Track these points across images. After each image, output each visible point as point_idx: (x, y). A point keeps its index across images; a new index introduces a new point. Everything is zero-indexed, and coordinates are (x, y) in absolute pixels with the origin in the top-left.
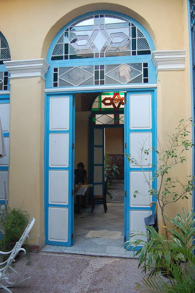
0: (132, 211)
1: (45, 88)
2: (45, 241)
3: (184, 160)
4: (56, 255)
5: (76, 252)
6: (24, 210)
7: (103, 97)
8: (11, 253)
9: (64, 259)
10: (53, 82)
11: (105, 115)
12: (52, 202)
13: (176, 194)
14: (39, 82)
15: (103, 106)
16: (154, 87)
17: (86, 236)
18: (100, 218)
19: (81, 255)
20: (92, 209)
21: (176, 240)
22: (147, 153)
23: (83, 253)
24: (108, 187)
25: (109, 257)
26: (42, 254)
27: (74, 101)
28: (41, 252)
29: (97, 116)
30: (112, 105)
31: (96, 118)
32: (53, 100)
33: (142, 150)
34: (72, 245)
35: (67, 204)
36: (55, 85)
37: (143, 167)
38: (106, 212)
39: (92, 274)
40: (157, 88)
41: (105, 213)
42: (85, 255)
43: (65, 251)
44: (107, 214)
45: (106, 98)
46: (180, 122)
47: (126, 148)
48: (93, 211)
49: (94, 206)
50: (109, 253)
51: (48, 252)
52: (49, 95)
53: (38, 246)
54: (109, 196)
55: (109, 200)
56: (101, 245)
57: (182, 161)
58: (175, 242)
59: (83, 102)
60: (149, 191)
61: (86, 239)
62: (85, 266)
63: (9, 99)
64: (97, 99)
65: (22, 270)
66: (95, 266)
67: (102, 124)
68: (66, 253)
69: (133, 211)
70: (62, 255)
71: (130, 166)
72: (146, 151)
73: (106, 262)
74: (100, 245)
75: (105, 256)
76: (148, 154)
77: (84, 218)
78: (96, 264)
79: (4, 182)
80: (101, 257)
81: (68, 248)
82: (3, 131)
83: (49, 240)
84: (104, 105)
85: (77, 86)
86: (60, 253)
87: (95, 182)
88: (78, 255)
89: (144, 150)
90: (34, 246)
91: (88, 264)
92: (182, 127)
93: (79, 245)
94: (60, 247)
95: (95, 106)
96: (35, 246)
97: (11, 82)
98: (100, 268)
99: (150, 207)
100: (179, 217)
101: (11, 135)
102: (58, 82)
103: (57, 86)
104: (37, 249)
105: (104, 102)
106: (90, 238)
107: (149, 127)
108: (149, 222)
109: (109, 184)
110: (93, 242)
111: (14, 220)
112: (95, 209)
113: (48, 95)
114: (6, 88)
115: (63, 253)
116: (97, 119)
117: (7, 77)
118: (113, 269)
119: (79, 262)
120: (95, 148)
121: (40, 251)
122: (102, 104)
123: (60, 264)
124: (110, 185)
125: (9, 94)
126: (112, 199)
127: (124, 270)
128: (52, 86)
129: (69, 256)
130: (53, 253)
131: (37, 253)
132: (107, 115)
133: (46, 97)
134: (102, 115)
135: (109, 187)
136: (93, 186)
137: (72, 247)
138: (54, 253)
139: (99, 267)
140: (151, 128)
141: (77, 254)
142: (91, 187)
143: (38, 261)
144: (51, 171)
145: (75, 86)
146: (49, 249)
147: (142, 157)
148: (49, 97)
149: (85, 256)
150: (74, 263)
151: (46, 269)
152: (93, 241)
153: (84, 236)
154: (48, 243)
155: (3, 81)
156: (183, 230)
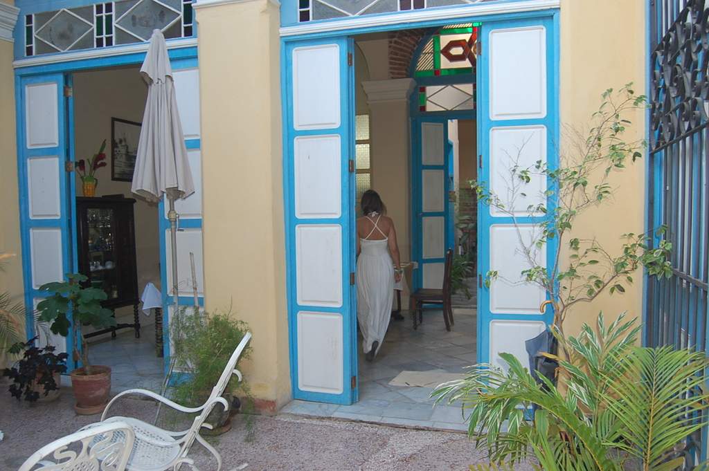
0: (497, 324)
1: (281, 26)
2: (291, 390)
3: (606, 192)
4: (315, 422)
5: (361, 417)
6: (239, 319)
7: (445, 40)
8: (202, 410)
9: (331, 430)
10: (299, 10)
11: (449, 87)
12: (305, 301)
13: (598, 280)
14: (263, 12)
15: (445, 63)
16: (551, 9)
17: (390, 384)
18: (432, 342)
19: (372, 423)
20: (415, 323)
21: (577, 386)
22: (525, 180)
23: (377, 419)
24: (464, 269)
25: (437, 431)
26: (282, 419)
27: (351, 55)
28: (280, 414)
29: (430, 90)
30: (467, 60)
31: (428, 96)
32: (300, 56)
33: (514, 171)
34: (353, 402)
35: (339, 305)
36: (304, 17)
37: (516, 215)
38: (448, 329)
39: (391, 466)
40: (559, 8)
41: (446, 331)
42: (380, 424)
43: (336, 415)
44: (452, 334)
45: (451, 42)
46: (604, 96)
47: (480, 167)
48: (419, 327)
49: (421, 314)
50: (438, 422)
51: (296, 415)
52: (290, 42)
53: (273, 402)
54: (462, 291)
55: (462, 300)
56: (423, 403)
57: (600, 196)
58: (572, 393)
59: (395, 56)
60: (523, 273)
61: (390, 390)
62: (378, 447)
63: (196, 57)
64: (429, 47)
65: (234, 450)
66: (402, 448)
67: (443, 110)
68: (336, 419)
69: (498, 322)
70: (327, 423)
71: (491, 213)
72: (524, 175)
73: (428, 442)
74: (420, 404)
75: (428, 428)
76: (527, 182)
77: (392, 342)
78: (404, 445)
79: (190, 253)
80: (417, 429)
81: (343, 408)
82: (186, 136)
83: (302, 388)
84: (447, 60)
85: (356, 15)
86: (323, 418)
87: (424, 257)
88: (365, 424)
89: (518, 172)
90: (263, 400)
91: (384, 444)
92: (609, 109)
93: (370, 401)
94: (325, 406)
95: (425, 63)
96: (267, 401)
97: (198, 16)
98: (411, 452)
99: (540, 313)
100: (588, 334)
101: (204, 144)
102: (310, 9)
103: (309, 20)
104: (272, 408)
105: (446, 52)
106: (398, 388)
107: (540, 113)
108: (537, 349)
109: (466, 262)
110: (405, 396)
111: (217, 339)
112: (423, 323)
113: (287, 43)
114: (189, 32)
115: (330, 418)
116: (429, 99)
117: (190, 4)
118: (443, 456)
119: (365, 438)
120: (424, 172)
121: (279, 412)
122: (443, 58)
123: (320, 441)
124: (469, 265)
125: (196, 47)
126: (469, 299)
127: (468, 459)
128: (297, 20)
129: (343, 425)
130: (307, 418)
131: (271, 416)
132: (455, 86)
133: (284, 49)
134: (443, 87)
135: (467, 270)
136: (420, 267)
137: (353, 406)
138: (309, 417)
139: (408, 451)
140: (544, 114)
141: (361, 421)
142: (414, 268)
143: (271, 434)
144: (302, 228)
145: (351, 15)
146: (300, 408)
147: (515, 190)
148: (290, 46)
149: (381, 427)
150: (351, 440)
151: (286, 450)
152: (405, 394)
153: (385, 383)
154: (297, 395)
155: (182, 14)
156: (594, 364)
